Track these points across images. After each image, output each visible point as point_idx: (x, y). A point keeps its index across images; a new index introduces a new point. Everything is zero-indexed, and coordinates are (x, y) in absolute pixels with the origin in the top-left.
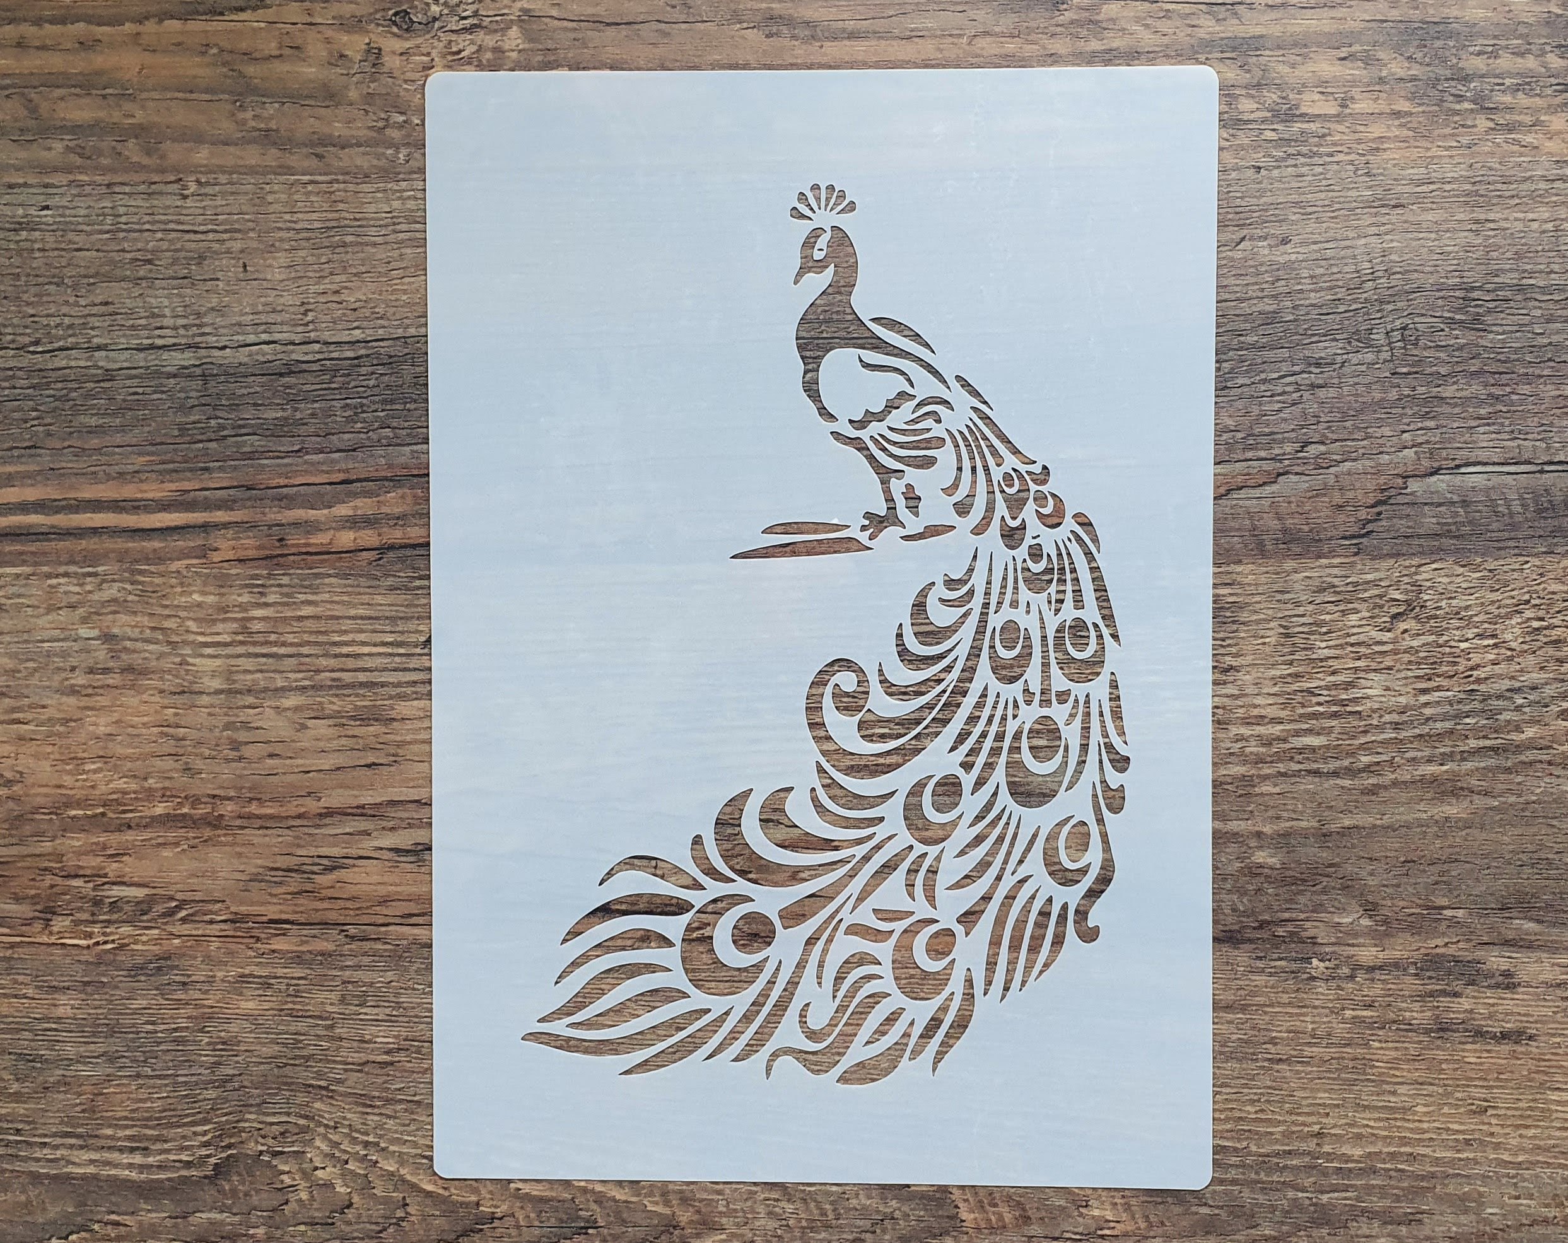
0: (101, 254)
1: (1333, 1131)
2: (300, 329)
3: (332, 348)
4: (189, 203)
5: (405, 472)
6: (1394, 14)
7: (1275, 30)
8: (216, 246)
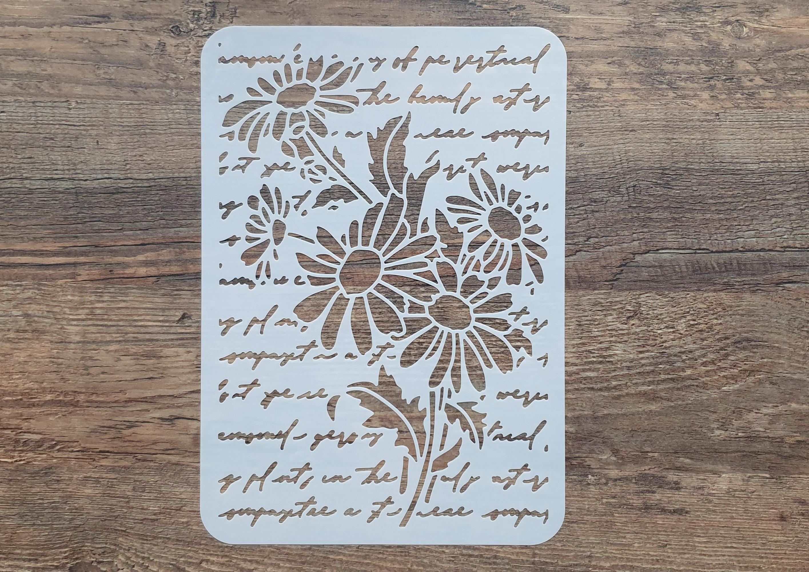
0: (28, 134)
1: (596, 555)
2: (123, 172)
3: (138, 181)
4: (72, 112)
5: (171, 240)
6: (632, 44)
7: (579, 49)
8: (84, 132)
